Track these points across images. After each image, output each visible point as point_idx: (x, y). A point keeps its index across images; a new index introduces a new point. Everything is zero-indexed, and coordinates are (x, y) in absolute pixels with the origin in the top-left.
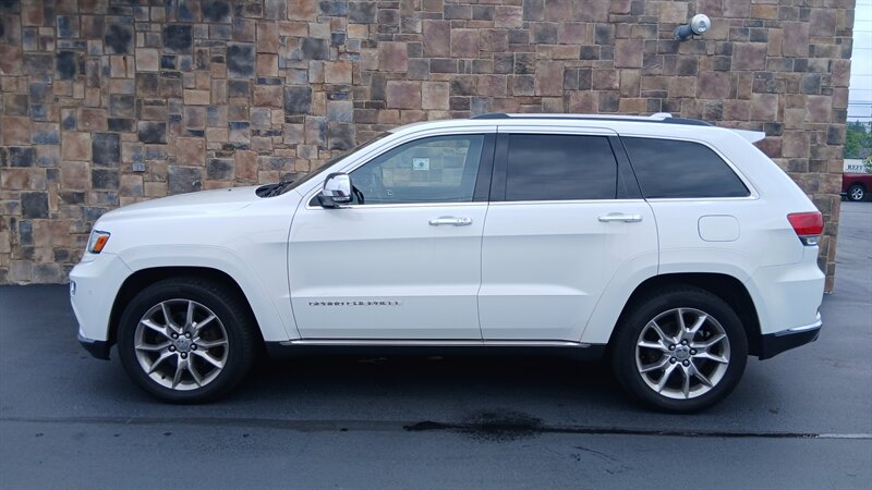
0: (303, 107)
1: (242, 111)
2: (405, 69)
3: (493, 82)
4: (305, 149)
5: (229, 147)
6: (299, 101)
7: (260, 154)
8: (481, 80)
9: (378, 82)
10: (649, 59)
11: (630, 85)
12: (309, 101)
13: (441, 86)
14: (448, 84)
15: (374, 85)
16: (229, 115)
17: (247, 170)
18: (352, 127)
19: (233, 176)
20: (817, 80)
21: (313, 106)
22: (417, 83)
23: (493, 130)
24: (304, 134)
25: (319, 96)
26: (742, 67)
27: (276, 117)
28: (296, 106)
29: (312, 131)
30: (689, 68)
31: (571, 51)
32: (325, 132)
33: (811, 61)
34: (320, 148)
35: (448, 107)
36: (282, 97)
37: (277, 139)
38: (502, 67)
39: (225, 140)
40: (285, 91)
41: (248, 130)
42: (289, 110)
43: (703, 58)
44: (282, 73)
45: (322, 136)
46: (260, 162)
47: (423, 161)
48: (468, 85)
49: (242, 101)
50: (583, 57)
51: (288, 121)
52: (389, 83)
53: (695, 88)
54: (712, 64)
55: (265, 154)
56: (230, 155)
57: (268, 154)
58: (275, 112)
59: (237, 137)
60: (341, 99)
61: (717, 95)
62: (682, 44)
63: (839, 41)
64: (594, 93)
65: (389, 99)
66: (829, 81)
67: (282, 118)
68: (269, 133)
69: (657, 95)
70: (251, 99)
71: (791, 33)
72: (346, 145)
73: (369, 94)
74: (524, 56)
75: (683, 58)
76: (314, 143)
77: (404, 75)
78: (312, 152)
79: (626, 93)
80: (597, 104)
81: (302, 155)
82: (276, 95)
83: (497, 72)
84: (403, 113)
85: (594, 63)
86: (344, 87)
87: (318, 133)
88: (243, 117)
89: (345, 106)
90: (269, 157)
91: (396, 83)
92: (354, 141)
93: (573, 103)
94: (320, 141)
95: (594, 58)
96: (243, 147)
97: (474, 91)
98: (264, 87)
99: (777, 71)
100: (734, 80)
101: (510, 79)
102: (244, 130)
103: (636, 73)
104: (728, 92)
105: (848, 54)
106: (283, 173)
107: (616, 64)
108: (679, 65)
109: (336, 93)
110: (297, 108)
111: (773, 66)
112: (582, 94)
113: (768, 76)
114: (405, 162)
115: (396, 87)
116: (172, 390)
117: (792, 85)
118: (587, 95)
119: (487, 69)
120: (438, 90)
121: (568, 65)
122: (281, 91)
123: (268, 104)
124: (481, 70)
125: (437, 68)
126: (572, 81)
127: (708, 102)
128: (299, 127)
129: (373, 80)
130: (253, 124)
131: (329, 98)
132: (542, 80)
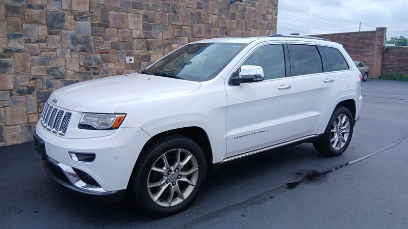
0: (60, 25)
1: (17, 26)
2: (119, 5)
3: (162, 16)
4: (62, 52)
5: (8, 51)
6: (57, 20)
7: (31, 55)
8: (157, 15)
9: (105, 11)
10: (221, 11)
11: (215, 22)
12: (63, 21)
13: (138, 17)
14: (141, 16)
15: (102, 13)
16: (7, 29)
17: (23, 66)
18: (91, 38)
19: (13, 71)
20: (269, 23)
21: (66, 24)
22: (125, 14)
23: (284, 42)
24: (61, 42)
25: (69, 18)
26: (249, 17)
27: (41, 31)
28: (55, 23)
29: (66, 40)
30: (233, 17)
31: (193, 4)
32: (75, 40)
33: (267, 16)
34: (72, 51)
35: (142, 29)
36: (45, 17)
37: (43, 45)
38: (165, 9)
39: (5, 46)
40: (47, 15)
41: (22, 40)
42: (50, 26)
43: (237, 13)
44: (44, 2)
45: (72, 43)
46: (32, 61)
47: (131, 58)
48: (150, 17)
49: (17, 19)
50: (198, 8)
51: (50, 33)
52: (111, 12)
53: (235, 25)
54: (240, 15)
55: (35, 55)
56: (9, 57)
57: (37, 55)
58: (41, 27)
59: (14, 44)
60: (83, 20)
61: (242, 29)
62: (231, 6)
63: (274, 9)
64: (202, 25)
65: (111, 22)
66: (272, 25)
67: (46, 31)
68: (37, 42)
69: (223, 28)
70: (23, 18)
71: (262, 4)
72: (88, 49)
73: (99, 18)
74: (175, 4)
75: (231, 11)
76: (68, 47)
77: (118, 8)
78: (67, 53)
79: (213, 26)
80: (203, 31)
81: (61, 56)
82: (41, 16)
83: (163, 11)
84: (119, 30)
85: (202, 11)
86: (85, 13)
87: (70, 41)
88: (18, 30)
89: (86, 25)
90: (38, 57)
91: (114, 13)
92: (93, 46)
93: (195, 29)
94: (71, 46)
95: (201, 8)
96: (19, 51)
97: (154, 20)
98: (32, 10)
99: (258, 19)
100: (246, 23)
101: (169, 15)
102: (19, 39)
103: (216, 17)
104: (244, 27)
105: (276, 14)
106: (49, 67)
107: (210, 12)
108: (230, 15)
109: (79, 17)
110: (55, 25)
111: (257, 18)
112: (198, 25)
113: (256, 21)
114: (122, 59)
115: (115, 15)
116: (169, 207)
117: (263, 26)
118: (200, 26)
119: (159, 9)
120: (137, 19)
121: (192, 11)
122: (44, 14)
123: (36, 22)
124: (157, 9)
125: (136, 6)
126: (194, 19)
127: (239, 32)
128: (57, 37)
129: (102, 10)
130: (25, 35)
131: (75, 19)
132: (183, 17)
